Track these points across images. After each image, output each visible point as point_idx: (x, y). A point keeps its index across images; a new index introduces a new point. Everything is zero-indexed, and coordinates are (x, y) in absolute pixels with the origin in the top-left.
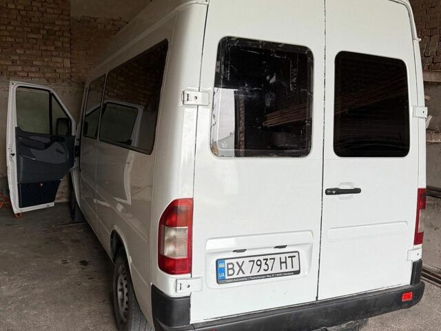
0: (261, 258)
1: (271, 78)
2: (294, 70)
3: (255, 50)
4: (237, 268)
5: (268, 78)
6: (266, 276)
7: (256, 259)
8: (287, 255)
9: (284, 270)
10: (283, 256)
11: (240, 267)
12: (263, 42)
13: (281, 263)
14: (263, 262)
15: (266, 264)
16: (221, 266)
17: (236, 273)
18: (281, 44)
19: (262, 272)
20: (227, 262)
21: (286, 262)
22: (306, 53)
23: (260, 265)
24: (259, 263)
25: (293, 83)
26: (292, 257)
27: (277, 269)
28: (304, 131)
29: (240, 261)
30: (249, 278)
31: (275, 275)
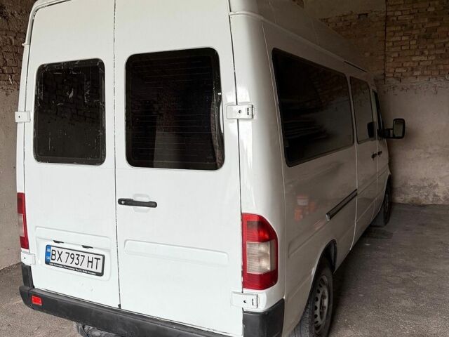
0: (75, 253)
1: (70, 94)
2: (88, 83)
3: (59, 71)
4: (57, 256)
5: (67, 93)
6: (75, 269)
7: (71, 252)
8: (95, 256)
9: (89, 269)
10: (91, 256)
11: (60, 255)
12: (64, 63)
13: (89, 261)
14: (76, 257)
15: (77, 259)
16: (48, 250)
17: (57, 259)
18: (76, 61)
19: (74, 265)
20: (52, 248)
21: (92, 262)
22: (98, 64)
23: (73, 258)
24: (72, 256)
25: (87, 95)
26: (97, 259)
27: (84, 266)
28: (98, 140)
29: (60, 250)
30: (63, 267)
31: (82, 270)
